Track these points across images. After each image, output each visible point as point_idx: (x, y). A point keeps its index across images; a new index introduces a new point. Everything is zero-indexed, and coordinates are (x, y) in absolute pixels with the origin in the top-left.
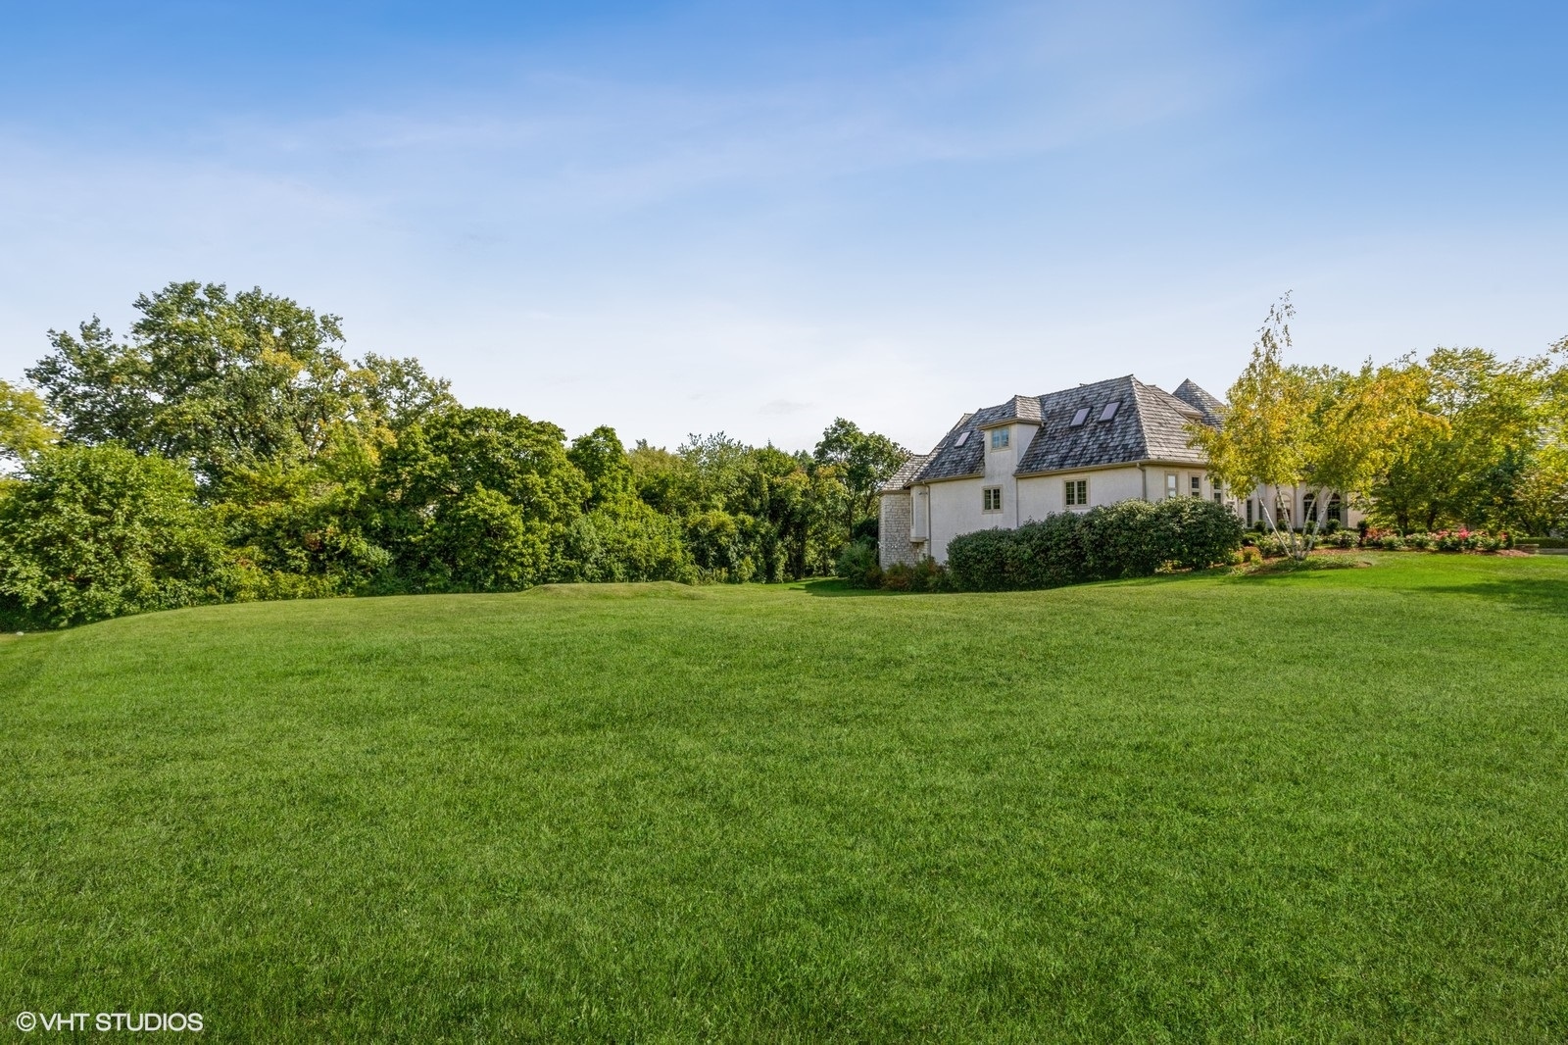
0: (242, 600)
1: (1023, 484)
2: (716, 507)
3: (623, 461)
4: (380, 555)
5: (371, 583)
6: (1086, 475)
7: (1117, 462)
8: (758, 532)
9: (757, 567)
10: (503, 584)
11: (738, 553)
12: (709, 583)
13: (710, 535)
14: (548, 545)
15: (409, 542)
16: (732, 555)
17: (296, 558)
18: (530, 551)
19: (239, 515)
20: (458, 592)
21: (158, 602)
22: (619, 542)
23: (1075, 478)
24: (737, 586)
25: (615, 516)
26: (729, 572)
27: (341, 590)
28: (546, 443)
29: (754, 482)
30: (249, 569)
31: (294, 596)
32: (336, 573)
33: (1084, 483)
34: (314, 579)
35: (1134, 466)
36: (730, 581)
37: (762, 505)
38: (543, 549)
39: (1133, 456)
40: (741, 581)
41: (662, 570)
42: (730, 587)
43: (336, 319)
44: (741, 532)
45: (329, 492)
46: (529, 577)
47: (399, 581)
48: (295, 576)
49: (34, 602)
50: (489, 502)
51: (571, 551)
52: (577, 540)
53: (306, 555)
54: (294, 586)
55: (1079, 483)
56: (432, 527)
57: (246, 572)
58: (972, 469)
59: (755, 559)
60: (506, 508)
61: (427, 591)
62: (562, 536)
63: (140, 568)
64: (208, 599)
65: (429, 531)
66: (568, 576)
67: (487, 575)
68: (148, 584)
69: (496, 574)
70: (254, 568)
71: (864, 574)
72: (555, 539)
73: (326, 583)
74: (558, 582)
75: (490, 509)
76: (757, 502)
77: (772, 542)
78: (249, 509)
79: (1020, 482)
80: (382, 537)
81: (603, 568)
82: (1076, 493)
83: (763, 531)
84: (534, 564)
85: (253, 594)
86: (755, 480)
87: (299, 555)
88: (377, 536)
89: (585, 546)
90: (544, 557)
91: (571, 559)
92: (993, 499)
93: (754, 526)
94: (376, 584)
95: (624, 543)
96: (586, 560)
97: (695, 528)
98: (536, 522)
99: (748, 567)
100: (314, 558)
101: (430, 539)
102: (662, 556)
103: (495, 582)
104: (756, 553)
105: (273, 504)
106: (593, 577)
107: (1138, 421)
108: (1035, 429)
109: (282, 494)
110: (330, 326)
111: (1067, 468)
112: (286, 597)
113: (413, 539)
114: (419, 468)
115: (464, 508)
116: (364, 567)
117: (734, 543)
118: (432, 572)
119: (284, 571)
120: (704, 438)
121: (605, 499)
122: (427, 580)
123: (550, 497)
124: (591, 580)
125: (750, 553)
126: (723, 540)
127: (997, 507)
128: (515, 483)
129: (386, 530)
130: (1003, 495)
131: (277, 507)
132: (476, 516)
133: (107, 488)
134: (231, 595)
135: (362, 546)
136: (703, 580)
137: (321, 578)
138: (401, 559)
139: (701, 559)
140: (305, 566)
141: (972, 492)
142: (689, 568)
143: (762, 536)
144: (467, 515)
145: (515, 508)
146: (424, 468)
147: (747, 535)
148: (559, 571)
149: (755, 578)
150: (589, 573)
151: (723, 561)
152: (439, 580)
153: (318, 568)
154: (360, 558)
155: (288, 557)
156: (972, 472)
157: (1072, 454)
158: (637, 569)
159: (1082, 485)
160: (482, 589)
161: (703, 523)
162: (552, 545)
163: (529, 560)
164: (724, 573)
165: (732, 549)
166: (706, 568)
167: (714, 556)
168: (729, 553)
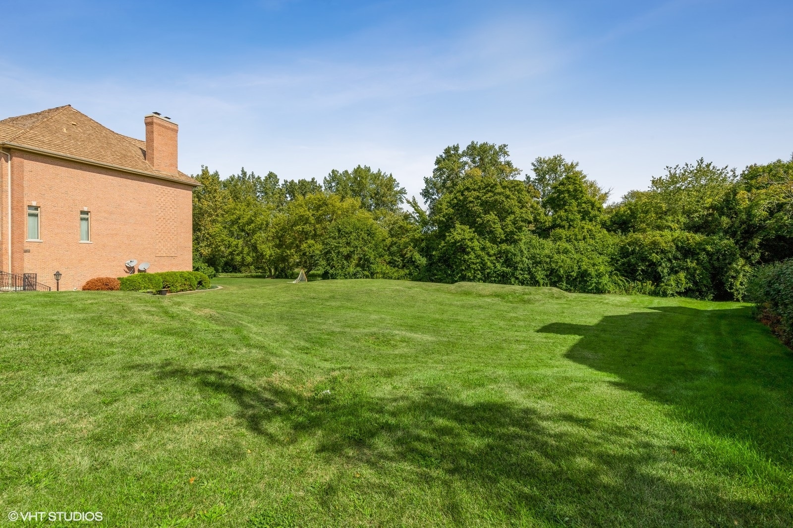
4: (423, 261)
5: (418, 275)
11: (671, 269)
13: (642, 253)
14: (493, 258)
15: (433, 255)
16: (663, 270)
18: (480, 261)
26: (657, 286)
32: (408, 269)
36: (654, 294)
38: (490, 260)
46: (479, 277)
50: (459, 232)
52: (513, 255)
53: (401, 260)
60: (467, 235)
62: (506, 252)
69: (461, 273)
72: (499, 254)
73: (403, 273)
75: (456, 237)
80: (425, 252)
84: (482, 269)
89: (517, 259)
90: (489, 265)
91: (507, 267)
95: (552, 258)
96: (517, 268)
97: (626, 246)
99: (678, 282)
100: (403, 261)
101: (440, 253)
102: (585, 268)
104: (695, 270)
110: (502, 149)
113: (435, 253)
115: (448, 236)
116: (417, 266)
117: (669, 260)
119: (393, 267)
123: (502, 228)
125: (687, 269)
126: (655, 257)
128: (479, 221)
129: (427, 249)
135: (417, 256)
136: (626, 291)
137: (403, 271)
138: (430, 263)
139: (626, 271)
140: (401, 265)
142: (606, 279)
144: (448, 241)
148: (498, 275)
150: (521, 278)
151: (653, 275)
158: (559, 277)
161: (635, 242)
162: (496, 258)
163: (478, 267)
164: (649, 286)
165: (664, 265)
166: (634, 280)
167: (643, 271)
168: (660, 269)
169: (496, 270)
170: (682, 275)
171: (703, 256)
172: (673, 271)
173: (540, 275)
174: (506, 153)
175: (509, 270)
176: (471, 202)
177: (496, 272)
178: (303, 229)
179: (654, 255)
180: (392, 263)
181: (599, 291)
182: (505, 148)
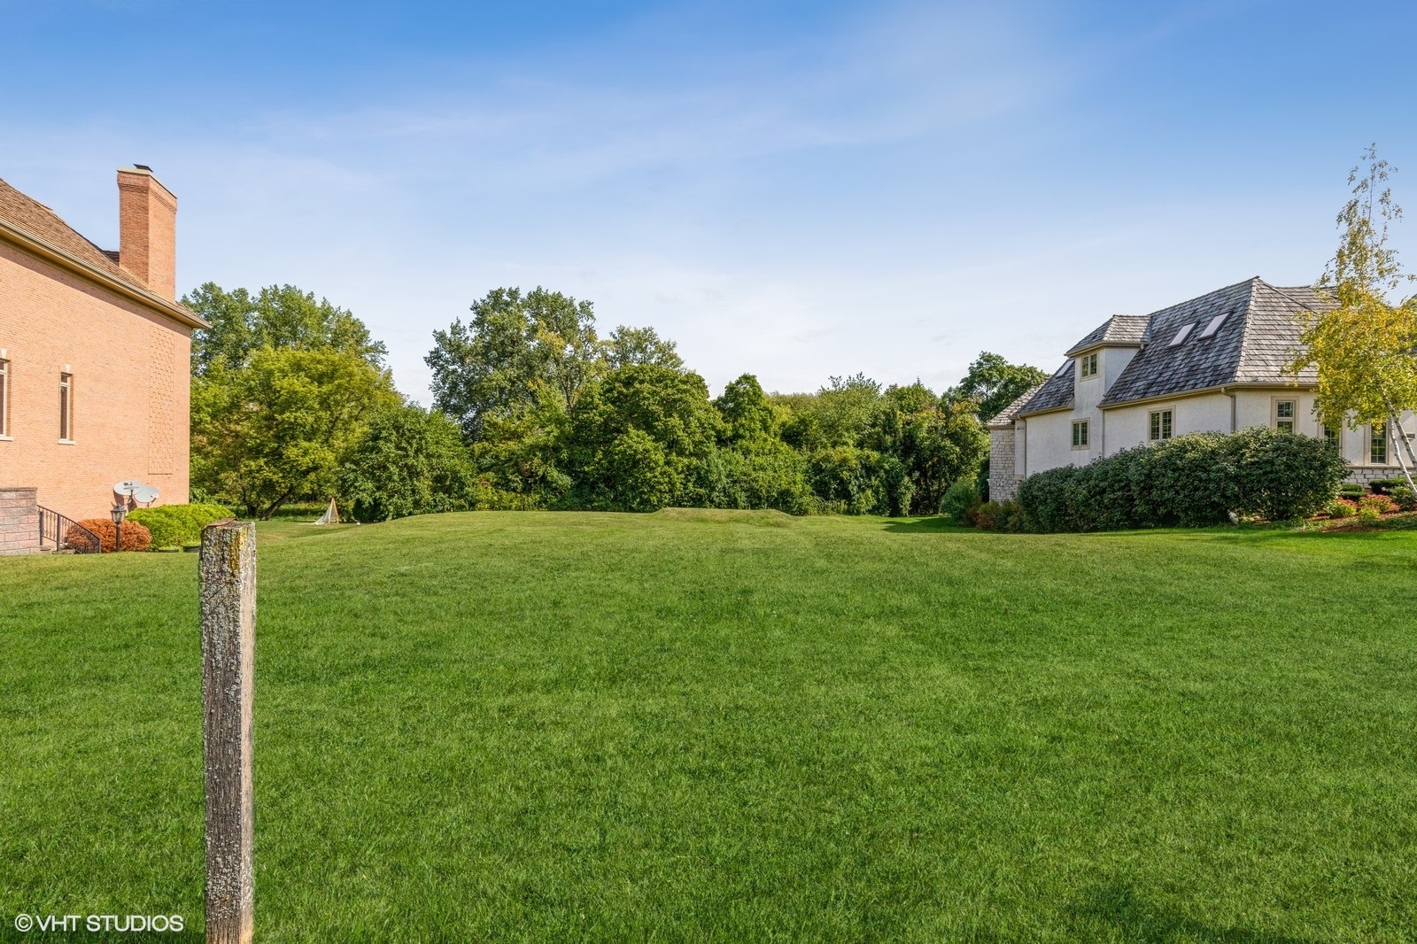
0: (480, 509)
1: (1110, 416)
2: (845, 443)
3: (763, 403)
4: (565, 480)
5: (559, 501)
6: (1172, 404)
7: (1200, 388)
8: (882, 467)
9: (878, 500)
10: (646, 506)
11: (859, 487)
12: (827, 514)
13: (833, 470)
14: (683, 476)
15: (584, 472)
16: (853, 488)
17: (514, 482)
18: (667, 480)
19: (490, 451)
20: (614, 511)
21: (434, 508)
22: (745, 475)
23: (1160, 408)
24: (854, 517)
25: (746, 453)
26: (849, 505)
27: (538, 505)
28: (685, 391)
29: (888, 419)
30: (486, 488)
31: (510, 508)
32: (538, 493)
33: (1170, 413)
34: (524, 496)
35: (1219, 392)
36: (848, 512)
37: (894, 442)
38: (678, 479)
39: (1220, 381)
40: (858, 513)
41: (783, 501)
42: (847, 518)
43: (590, 304)
44: (864, 466)
45: (537, 436)
46: (666, 501)
47: (576, 500)
48: (514, 494)
49: (367, 505)
50: (636, 440)
51: (702, 480)
52: (707, 472)
53: (521, 480)
54: (511, 501)
55: (1165, 414)
56: (600, 460)
57: (485, 492)
58: (1062, 401)
59: (876, 492)
60: (649, 445)
61: (594, 509)
62: (696, 468)
63: (424, 485)
64: (461, 508)
65: (598, 463)
66: (698, 502)
67: (634, 498)
68: (427, 495)
69: (641, 497)
70: (490, 487)
71: (963, 511)
72: (689, 470)
73: (530, 499)
74: (690, 506)
75: (635, 446)
76: (889, 439)
77: (898, 477)
78: (495, 446)
79: (1107, 414)
80: (567, 467)
81: (729, 496)
82: (1160, 425)
83: (887, 466)
84: (671, 491)
85: (487, 506)
86: (890, 418)
87: (516, 479)
88: (566, 467)
89: (713, 477)
90: (678, 485)
91: (701, 487)
92: (1080, 435)
93: (878, 462)
94: (560, 501)
95: (750, 475)
96: (713, 489)
97: (818, 462)
98: (674, 457)
99: (867, 499)
100: (525, 481)
101: (598, 469)
102: (784, 487)
103: (640, 503)
104: (878, 487)
105: (510, 443)
106: (720, 504)
107: (1241, 335)
108: (1133, 353)
109: (516, 436)
110: (586, 308)
111: (1150, 397)
112: (505, 508)
113: (586, 469)
114: (592, 415)
115: (619, 445)
116: (556, 489)
117: (856, 478)
118: (598, 494)
119: (507, 491)
120: (845, 378)
121: (742, 437)
122: (594, 501)
123: (689, 436)
124: (719, 506)
125: (872, 486)
126: (845, 475)
127: (1084, 442)
128: (659, 425)
129: (571, 462)
130: (1091, 429)
131: (513, 445)
132: (626, 451)
133: (407, 433)
134: (472, 505)
135: (553, 473)
136: (823, 511)
137: (528, 496)
138: (580, 484)
139: (821, 490)
140: (520, 487)
141: (1062, 425)
142: (806, 499)
143: (886, 472)
144: (620, 451)
145: (656, 445)
146: (595, 415)
147: (870, 470)
148: (690, 497)
149: (875, 511)
150: (717, 500)
151: (844, 494)
152: (602, 501)
153: (527, 489)
154: (552, 482)
155: (510, 480)
156: (1061, 403)
157: (1160, 379)
158: (759, 498)
159: (1168, 416)
160: (632, 510)
161: (827, 459)
162: (686, 475)
163: (665, 487)
164: (843, 505)
165: (853, 483)
166: (827, 499)
167: (834, 489)
168: (850, 487)
169: (687, 491)
170: (869, 492)
171: (882, 473)
172: (861, 489)
173: (742, 497)
174: (590, 315)
175: (702, 491)
176: (644, 398)
177: (687, 494)
178: (296, 419)
179: (845, 472)
180: (504, 484)
181: (802, 512)
182: (590, 307)
